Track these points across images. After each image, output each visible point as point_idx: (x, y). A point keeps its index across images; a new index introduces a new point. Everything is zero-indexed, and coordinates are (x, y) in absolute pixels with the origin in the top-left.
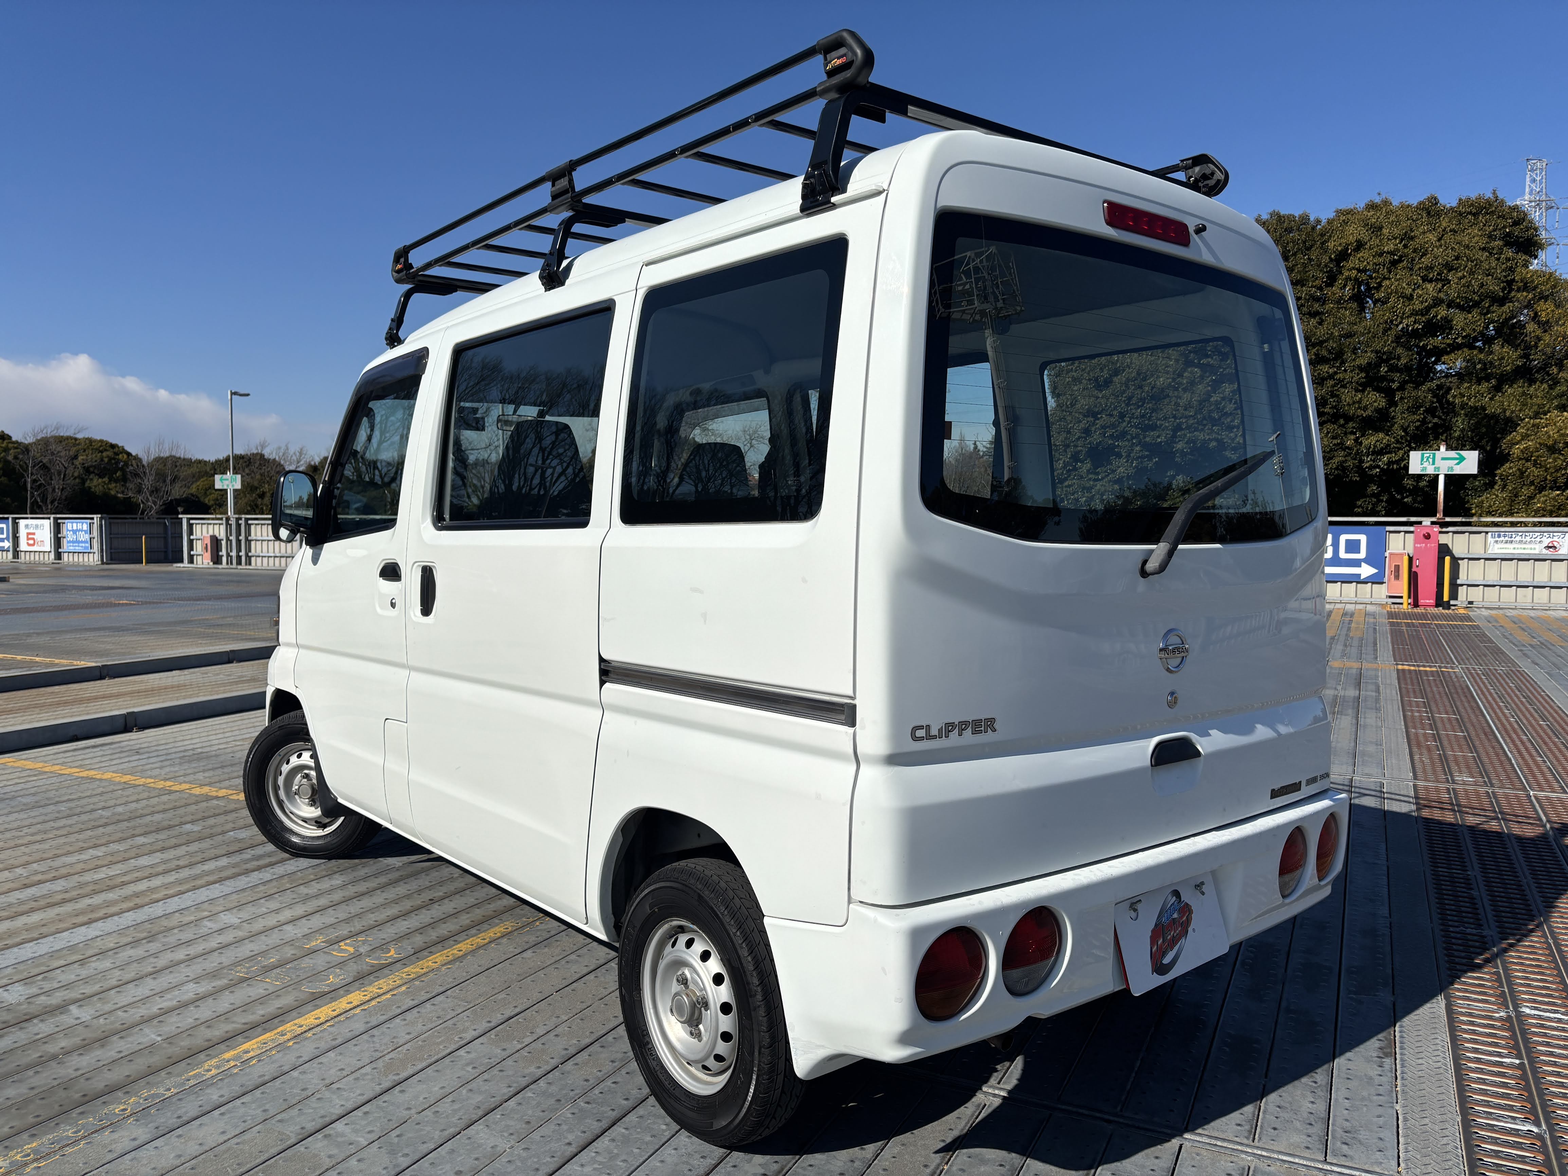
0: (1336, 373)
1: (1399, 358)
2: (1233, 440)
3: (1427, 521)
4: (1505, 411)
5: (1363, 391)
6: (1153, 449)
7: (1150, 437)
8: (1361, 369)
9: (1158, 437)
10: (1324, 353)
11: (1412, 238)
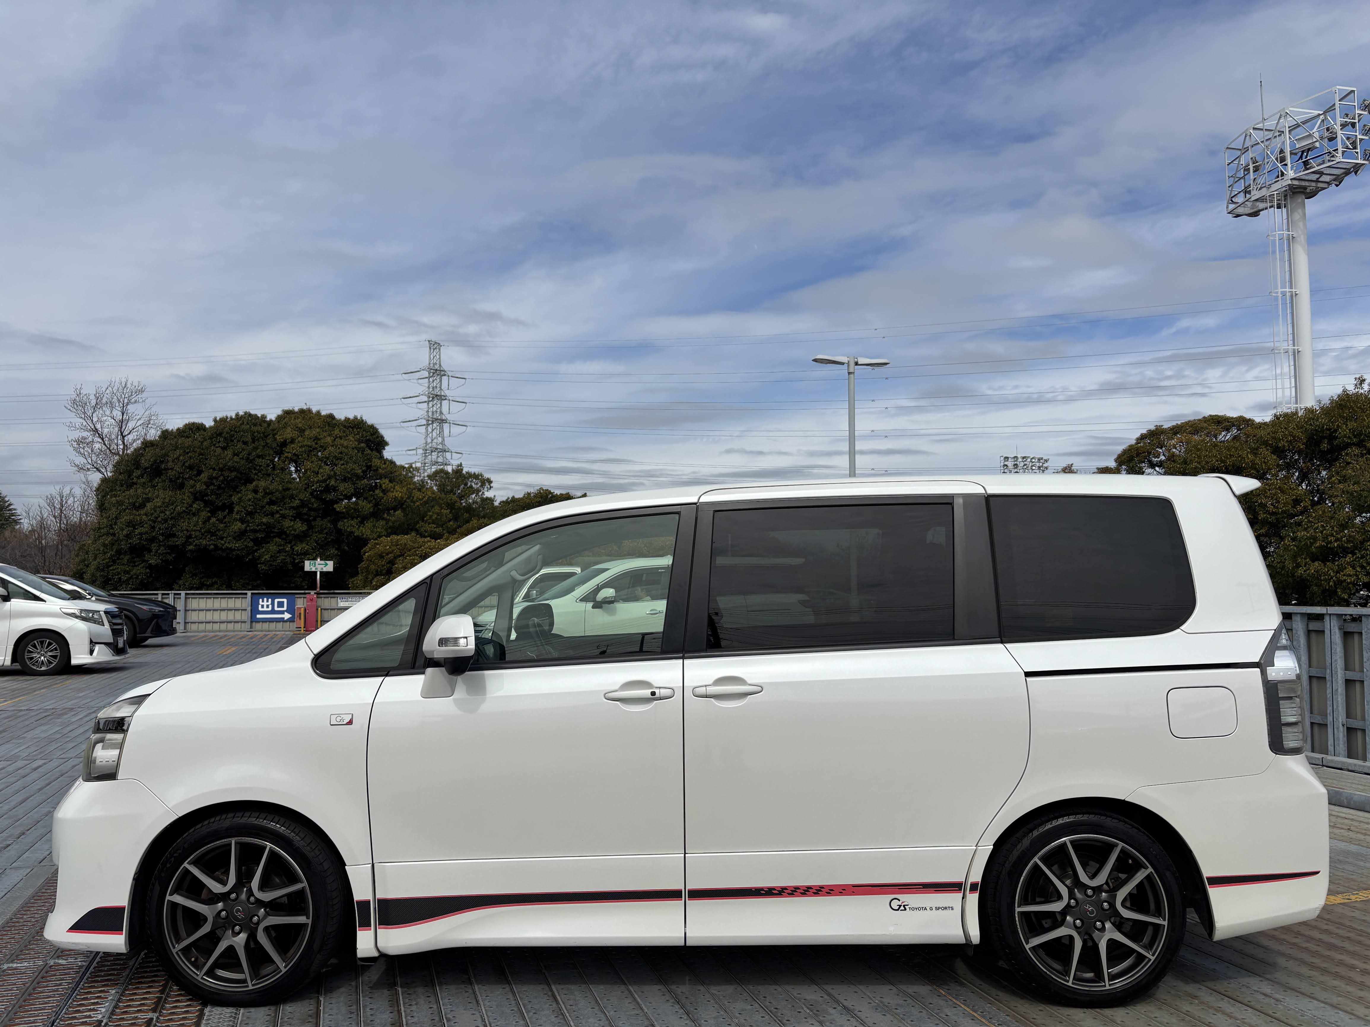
0: (281, 510)
1: (313, 505)
2: (223, 545)
3: (312, 592)
4: (363, 535)
5: (295, 520)
6: (173, 548)
7: (172, 541)
8: (293, 508)
9: (177, 541)
10: (274, 499)
11: (319, 439)
